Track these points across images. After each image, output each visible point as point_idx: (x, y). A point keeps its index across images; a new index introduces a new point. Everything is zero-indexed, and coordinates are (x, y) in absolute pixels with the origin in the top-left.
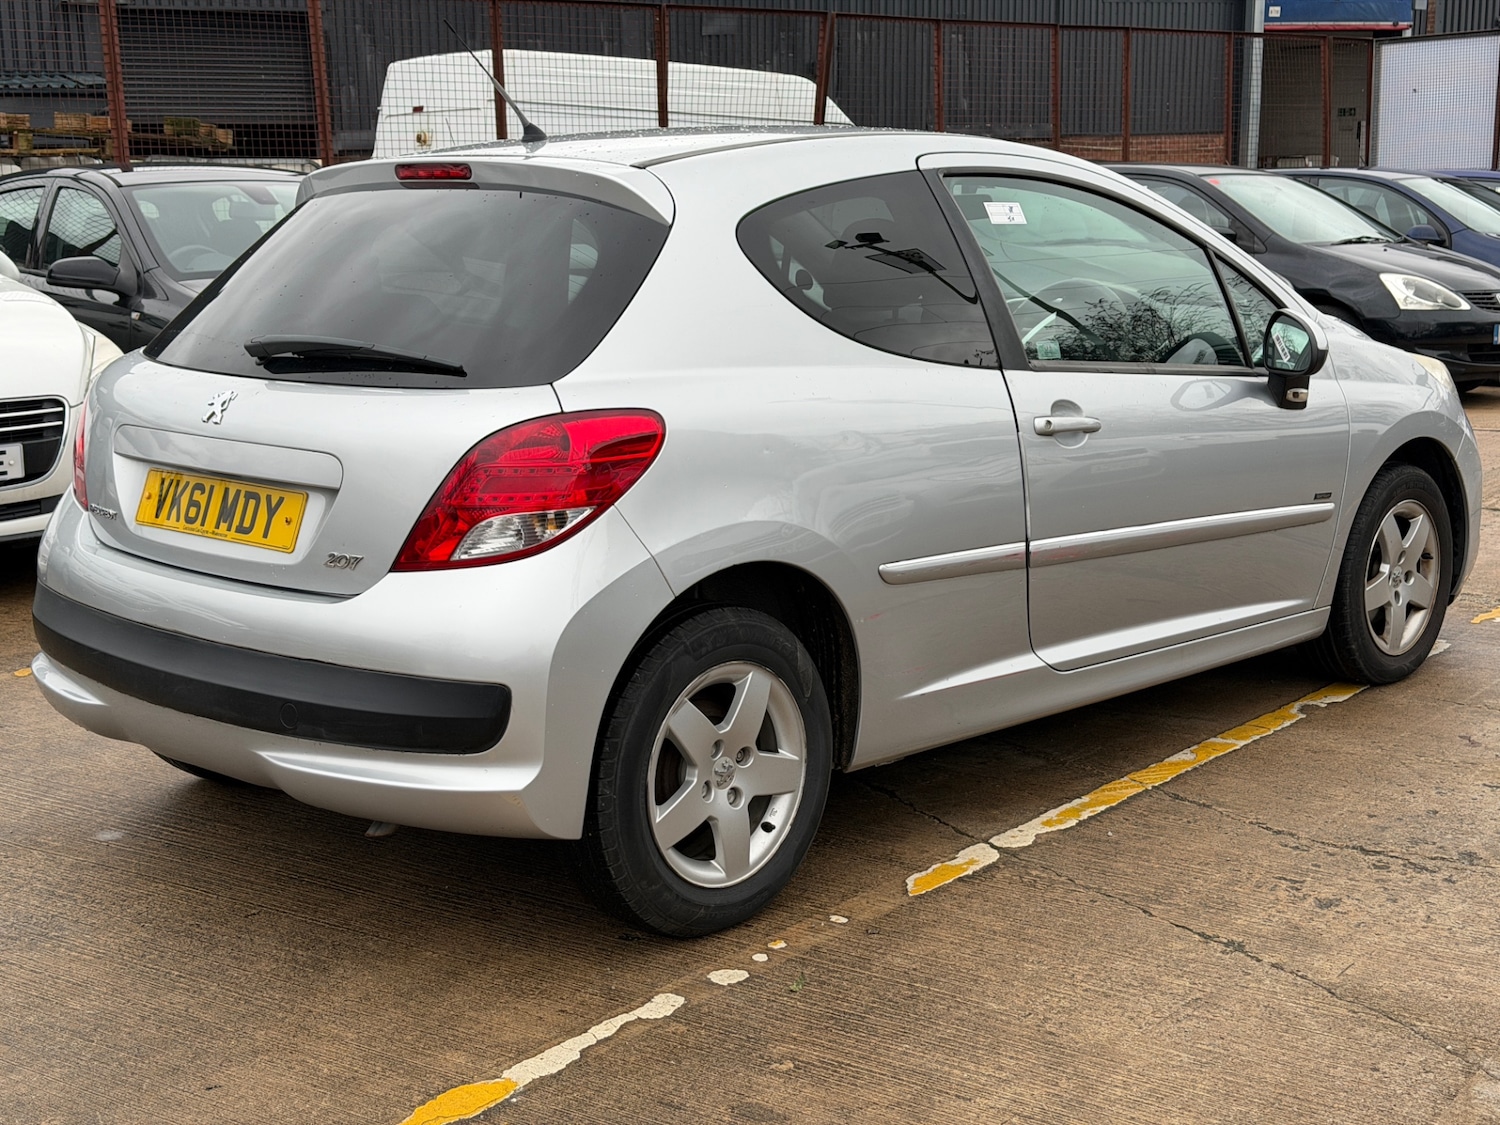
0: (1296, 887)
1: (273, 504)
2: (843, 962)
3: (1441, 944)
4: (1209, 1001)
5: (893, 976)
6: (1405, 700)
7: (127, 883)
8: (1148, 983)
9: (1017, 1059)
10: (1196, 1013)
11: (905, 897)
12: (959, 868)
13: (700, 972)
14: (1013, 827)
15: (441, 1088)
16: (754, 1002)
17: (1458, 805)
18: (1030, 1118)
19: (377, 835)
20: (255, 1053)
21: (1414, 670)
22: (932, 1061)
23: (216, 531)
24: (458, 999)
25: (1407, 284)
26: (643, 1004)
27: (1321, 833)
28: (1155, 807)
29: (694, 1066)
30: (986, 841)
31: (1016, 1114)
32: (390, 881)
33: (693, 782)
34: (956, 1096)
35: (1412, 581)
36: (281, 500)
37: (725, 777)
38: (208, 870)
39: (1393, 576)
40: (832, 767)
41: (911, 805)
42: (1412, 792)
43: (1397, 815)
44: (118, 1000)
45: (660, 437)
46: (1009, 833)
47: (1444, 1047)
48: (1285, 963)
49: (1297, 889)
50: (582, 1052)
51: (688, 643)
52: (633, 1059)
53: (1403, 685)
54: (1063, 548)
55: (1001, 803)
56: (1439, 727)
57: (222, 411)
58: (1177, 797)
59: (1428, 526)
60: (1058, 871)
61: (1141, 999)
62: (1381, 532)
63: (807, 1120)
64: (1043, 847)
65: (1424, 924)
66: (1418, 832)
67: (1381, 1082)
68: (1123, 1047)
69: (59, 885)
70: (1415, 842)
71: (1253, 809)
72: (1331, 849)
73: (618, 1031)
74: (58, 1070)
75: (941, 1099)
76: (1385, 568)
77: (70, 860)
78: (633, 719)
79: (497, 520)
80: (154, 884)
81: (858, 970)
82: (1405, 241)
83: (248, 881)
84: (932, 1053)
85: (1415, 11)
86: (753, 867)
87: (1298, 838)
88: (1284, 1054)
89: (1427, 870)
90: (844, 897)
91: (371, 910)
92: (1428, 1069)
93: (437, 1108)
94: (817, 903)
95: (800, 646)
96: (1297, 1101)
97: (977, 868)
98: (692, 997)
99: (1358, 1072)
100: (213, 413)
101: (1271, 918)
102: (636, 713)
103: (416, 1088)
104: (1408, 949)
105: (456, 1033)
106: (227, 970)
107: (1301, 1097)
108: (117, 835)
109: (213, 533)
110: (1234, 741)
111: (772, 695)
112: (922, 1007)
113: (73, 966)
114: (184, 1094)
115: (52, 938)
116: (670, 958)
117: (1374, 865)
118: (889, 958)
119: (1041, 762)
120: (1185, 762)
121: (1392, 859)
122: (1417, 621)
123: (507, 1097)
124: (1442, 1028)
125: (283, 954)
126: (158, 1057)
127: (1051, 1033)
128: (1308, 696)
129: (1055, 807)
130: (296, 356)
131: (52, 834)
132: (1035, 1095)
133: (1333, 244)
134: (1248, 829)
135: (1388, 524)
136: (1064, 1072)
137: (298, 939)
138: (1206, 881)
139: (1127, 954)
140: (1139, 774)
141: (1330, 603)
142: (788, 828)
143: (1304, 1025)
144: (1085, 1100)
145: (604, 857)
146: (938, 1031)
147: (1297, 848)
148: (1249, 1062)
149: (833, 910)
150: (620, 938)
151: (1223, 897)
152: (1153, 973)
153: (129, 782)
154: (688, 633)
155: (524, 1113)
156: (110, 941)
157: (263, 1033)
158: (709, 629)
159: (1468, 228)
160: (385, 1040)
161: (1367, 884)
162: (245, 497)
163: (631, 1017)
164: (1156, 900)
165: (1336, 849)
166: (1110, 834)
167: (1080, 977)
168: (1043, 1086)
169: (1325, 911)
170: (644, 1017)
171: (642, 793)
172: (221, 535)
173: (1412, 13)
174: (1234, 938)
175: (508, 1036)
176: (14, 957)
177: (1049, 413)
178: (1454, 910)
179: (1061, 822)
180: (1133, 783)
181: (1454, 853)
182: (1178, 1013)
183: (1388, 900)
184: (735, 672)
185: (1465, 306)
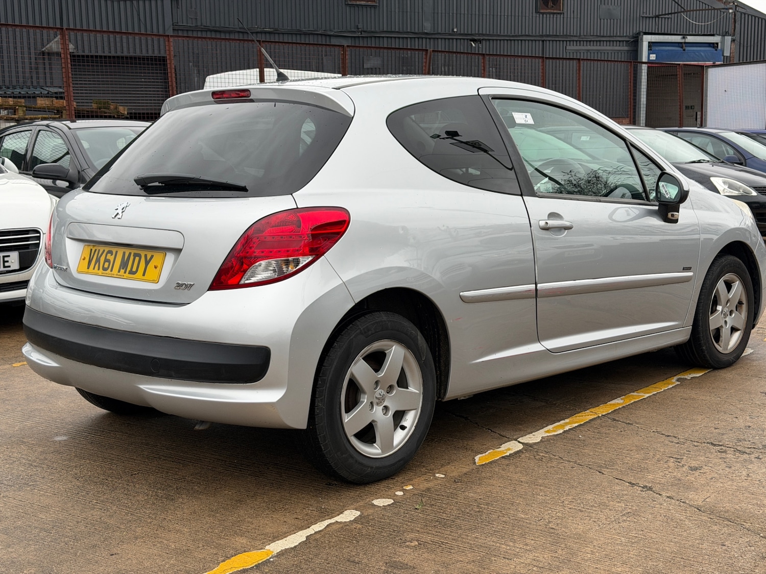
0: (678, 460)
1: (148, 259)
2: (443, 496)
3: (755, 487)
4: (635, 514)
5: (469, 502)
6: (731, 376)
7: (70, 460)
8: (603, 505)
9: (535, 540)
10: (628, 519)
11: (474, 466)
12: (503, 452)
13: (368, 500)
14: (529, 433)
15: (233, 554)
16: (397, 514)
17: (761, 423)
18: (543, 568)
19: (200, 429)
20: (136, 538)
21: (735, 362)
22: (491, 541)
23: (119, 274)
24: (242, 512)
25: (724, 183)
26: (338, 515)
27: (690, 436)
28: (603, 424)
29: (366, 544)
30: (516, 440)
31: (535, 566)
32: (206, 459)
33: (364, 401)
34: (504, 557)
35: (733, 315)
36: (152, 256)
37: (381, 400)
38: (112, 454)
39: (723, 312)
40: (436, 399)
41: (477, 423)
42: (737, 418)
43: (730, 428)
44: (65, 514)
45: (347, 222)
46: (528, 436)
47: (759, 535)
48: (674, 496)
49: (679, 462)
50: (307, 537)
51: (362, 329)
52: (334, 540)
53: (730, 369)
54: (555, 288)
55: (523, 423)
56: (750, 388)
57: (122, 212)
58: (615, 420)
59: (741, 288)
60: (554, 454)
61: (599, 513)
62: (717, 289)
63: (426, 569)
64: (546, 443)
65: (746, 478)
66: (741, 436)
67: (727, 551)
68: (591, 535)
69: (35, 461)
70: (739, 440)
71: (654, 425)
72: (696, 444)
73: (326, 527)
74: (33, 546)
75: (496, 559)
76: (719, 308)
77: (40, 449)
78: (334, 366)
79: (263, 263)
80: (83, 461)
81: (451, 499)
82: (723, 162)
83: (133, 459)
84: (491, 538)
85: (724, 56)
86: (395, 448)
87: (679, 439)
88: (675, 538)
89: (746, 453)
90: (442, 466)
91: (196, 472)
92: (751, 545)
93: (231, 563)
94: (429, 468)
95: (419, 333)
96: (683, 560)
97: (512, 452)
98: (364, 511)
99: (714, 547)
100: (118, 214)
101: (666, 475)
102: (335, 364)
103: (220, 554)
104: (738, 490)
105: (241, 529)
106: (122, 500)
107: (685, 558)
108: (65, 438)
109: (117, 275)
110: (643, 394)
111: (405, 358)
112: (485, 516)
113: (42, 498)
114: (99, 557)
115: (30, 485)
116: (353, 493)
117: (718, 451)
118: (467, 493)
119: (543, 404)
120: (618, 404)
121: (728, 448)
122: (736, 336)
123: (268, 558)
124: (758, 526)
125: (151, 492)
126: (86, 540)
127: (552, 528)
128: (681, 374)
129: (551, 424)
130: (160, 184)
131: (31, 438)
132: (545, 557)
133: (686, 163)
134: (652, 434)
135: (721, 285)
136: (560, 546)
137: (159, 486)
138: (631, 458)
139: (591, 492)
140: (594, 409)
141: (692, 325)
142: (413, 428)
143: (685, 524)
144: (571, 559)
145: (318, 439)
146: (493, 527)
147: (678, 443)
148: (657, 541)
149: (437, 471)
150: (326, 484)
151: (641, 466)
152: (605, 501)
153: (71, 414)
154: (362, 324)
155: (277, 566)
156: (61, 487)
157: (140, 529)
158: (372, 322)
159: (755, 156)
160: (204, 532)
161: (716, 460)
162: (133, 256)
163: (332, 521)
164: (606, 467)
165: (698, 444)
166: (580, 436)
167: (567, 502)
168: (549, 553)
169: (694, 472)
170: (339, 521)
171: (338, 406)
172: (121, 276)
173: (722, 57)
174: (647, 484)
175: (268, 530)
176: (11, 494)
177: (547, 219)
178: (761, 471)
179: (555, 431)
180: (592, 413)
181: (760, 445)
182: (619, 519)
183: (726, 467)
184: (386, 345)
185: (754, 193)
